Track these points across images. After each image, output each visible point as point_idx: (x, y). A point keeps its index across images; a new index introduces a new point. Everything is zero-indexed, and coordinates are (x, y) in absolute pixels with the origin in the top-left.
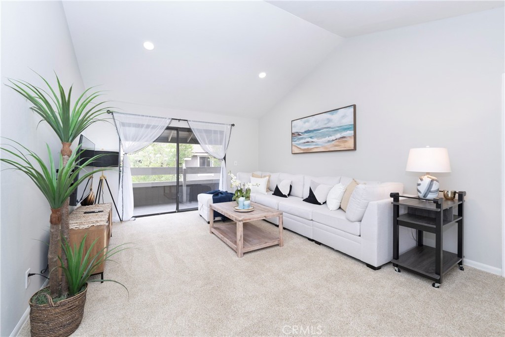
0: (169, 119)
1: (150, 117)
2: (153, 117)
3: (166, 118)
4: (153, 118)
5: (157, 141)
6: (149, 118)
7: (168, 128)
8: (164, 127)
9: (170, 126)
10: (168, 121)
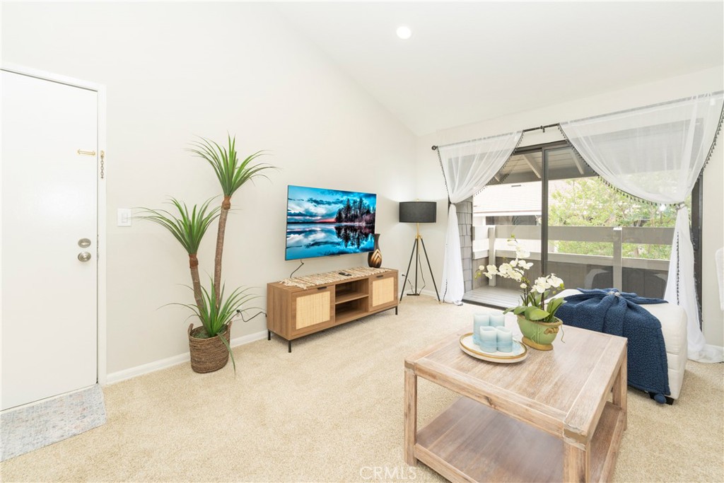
0: (518, 132)
1: (485, 139)
2: (489, 138)
3: (511, 134)
4: (490, 140)
5: (493, 182)
6: (483, 141)
7: (518, 151)
8: (508, 150)
9: (520, 146)
10: (517, 138)
